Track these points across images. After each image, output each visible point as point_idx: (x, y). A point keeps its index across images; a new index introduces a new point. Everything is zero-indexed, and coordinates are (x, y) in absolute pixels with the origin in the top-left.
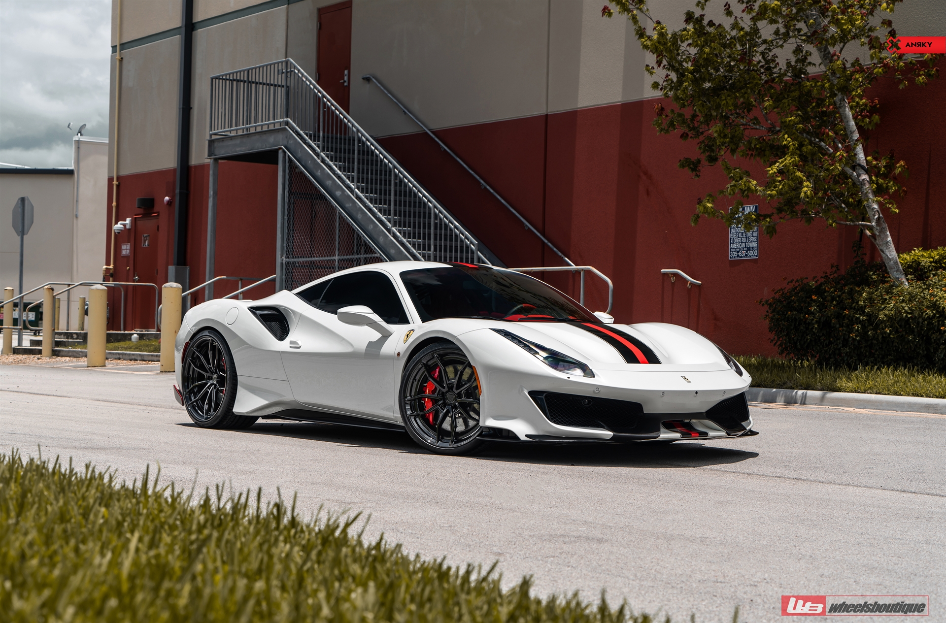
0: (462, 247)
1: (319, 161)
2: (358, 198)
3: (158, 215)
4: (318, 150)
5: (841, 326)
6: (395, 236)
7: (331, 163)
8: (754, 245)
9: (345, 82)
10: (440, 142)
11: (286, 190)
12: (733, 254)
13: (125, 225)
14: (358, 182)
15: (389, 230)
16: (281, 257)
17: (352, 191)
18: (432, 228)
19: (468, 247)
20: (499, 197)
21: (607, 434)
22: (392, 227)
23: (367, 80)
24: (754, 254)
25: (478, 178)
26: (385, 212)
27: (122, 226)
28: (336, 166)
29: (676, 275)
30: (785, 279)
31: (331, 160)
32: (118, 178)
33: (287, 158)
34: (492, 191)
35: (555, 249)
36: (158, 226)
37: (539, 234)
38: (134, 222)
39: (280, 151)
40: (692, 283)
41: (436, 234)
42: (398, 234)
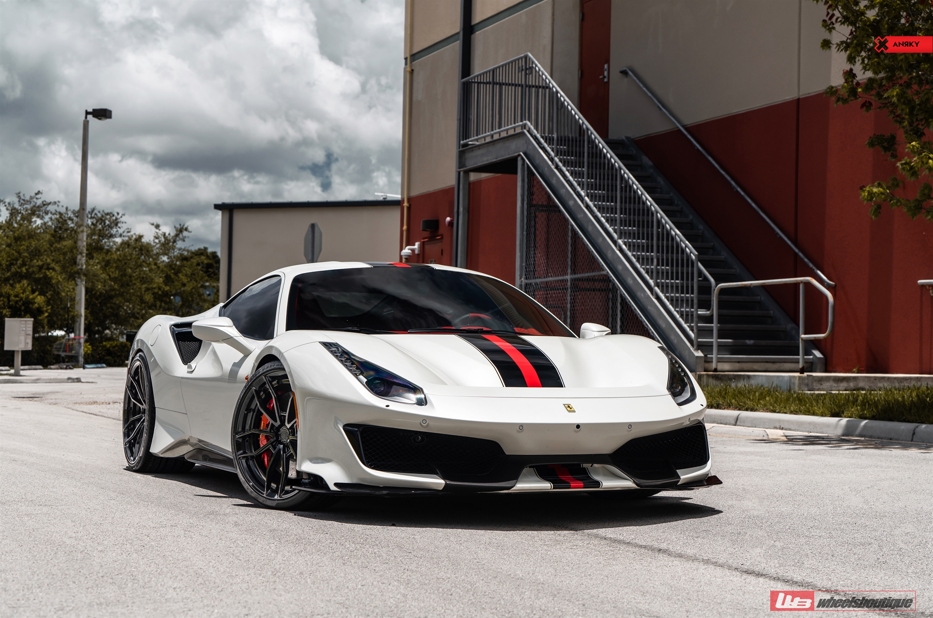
1: (553, 167)
2: (588, 207)
3: (442, 238)
4: (552, 154)
6: (621, 250)
7: (564, 169)
9: (604, 77)
10: (692, 140)
11: (525, 202)
13: (413, 250)
14: (588, 189)
15: (615, 242)
16: (521, 278)
17: (582, 200)
18: (655, 238)
20: (749, 200)
21: (437, 482)
22: (618, 239)
23: (625, 73)
25: (729, 178)
26: (611, 221)
27: (410, 251)
28: (568, 170)
31: (564, 165)
32: (409, 200)
33: (526, 166)
34: (742, 193)
35: (806, 260)
36: (442, 250)
37: (789, 243)
38: (422, 246)
39: (519, 158)
41: (658, 247)
42: (624, 247)
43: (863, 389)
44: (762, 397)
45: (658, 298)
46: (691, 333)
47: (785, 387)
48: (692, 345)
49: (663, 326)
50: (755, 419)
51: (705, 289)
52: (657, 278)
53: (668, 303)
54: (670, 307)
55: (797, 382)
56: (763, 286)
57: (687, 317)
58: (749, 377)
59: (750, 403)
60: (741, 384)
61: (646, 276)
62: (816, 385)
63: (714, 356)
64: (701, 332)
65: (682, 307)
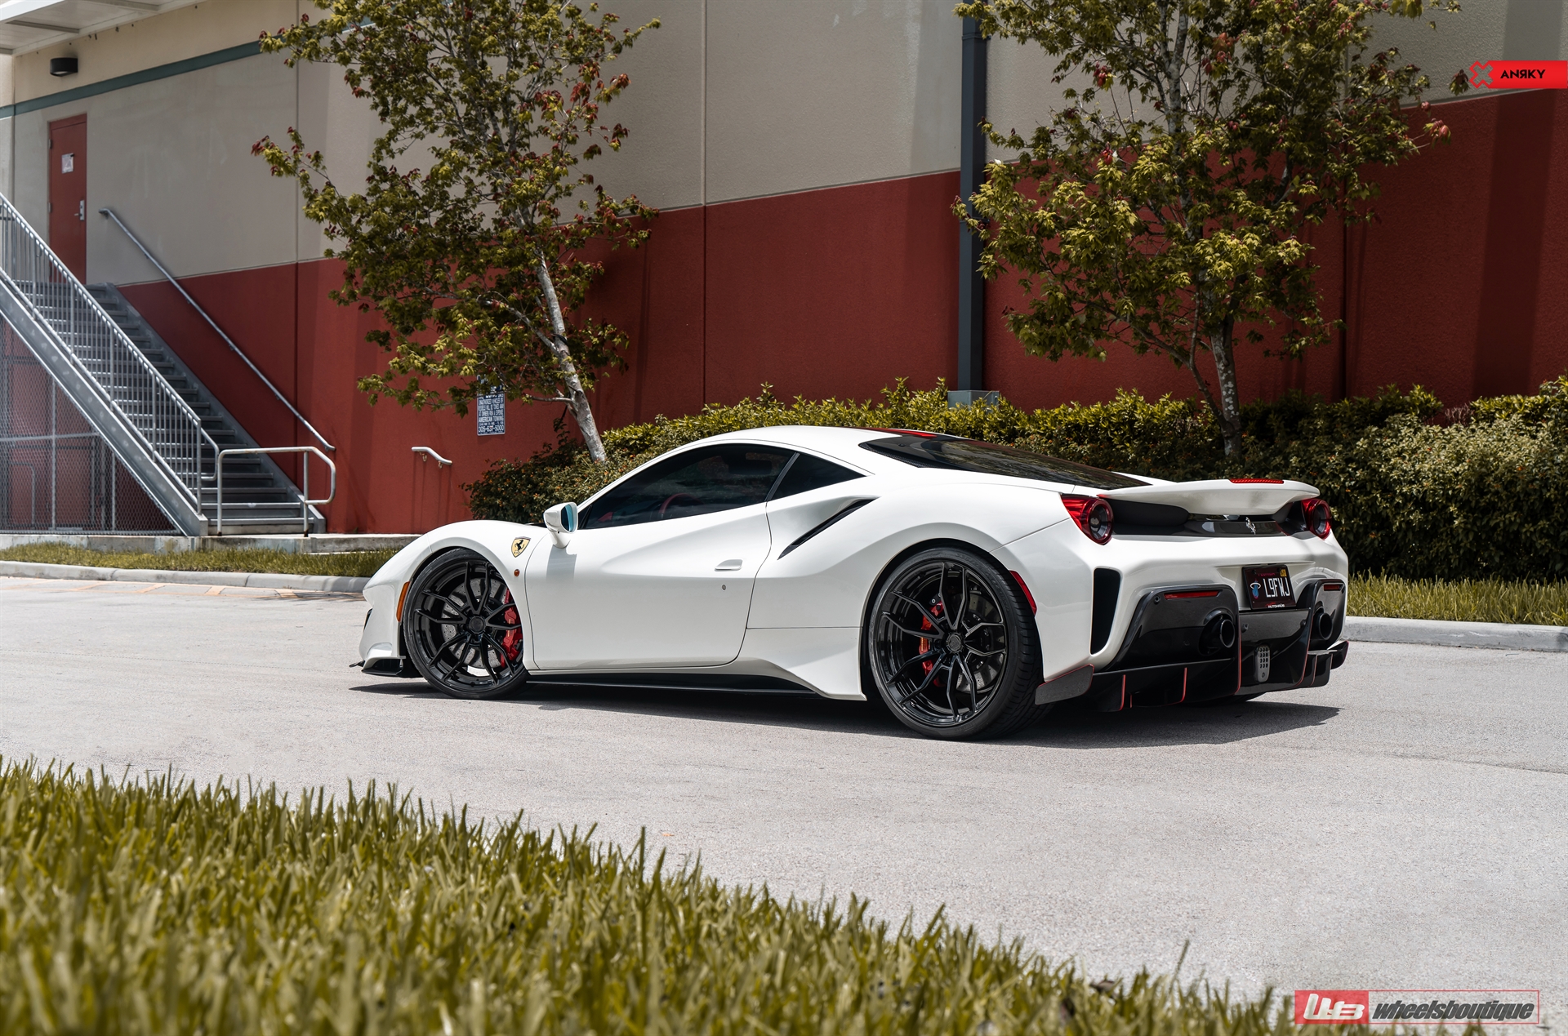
0: (184, 421)
2: (75, 364)
4: (31, 304)
5: (533, 511)
6: (115, 411)
7: (45, 321)
8: (501, 418)
9: (81, 215)
10: (185, 294)
12: (482, 430)
15: (108, 403)
17: (68, 356)
19: (190, 422)
22: (112, 400)
23: (105, 214)
24: (501, 429)
26: (104, 380)
28: (50, 323)
29: (426, 453)
30: (487, 461)
31: (47, 317)
34: (240, 352)
35: (307, 424)
37: (290, 407)
40: (442, 463)
41: (157, 407)
42: (118, 409)
43: (362, 549)
44: (270, 560)
45: (157, 462)
46: (194, 497)
47: (290, 549)
48: (196, 510)
49: (164, 490)
50: (264, 580)
51: (208, 452)
52: (157, 440)
53: (168, 468)
54: (172, 472)
55: (302, 545)
56: (269, 454)
57: (190, 482)
58: (254, 540)
59: (258, 566)
60: (247, 547)
61: (144, 439)
62: (319, 547)
63: (219, 520)
64: (205, 496)
65: (184, 470)
